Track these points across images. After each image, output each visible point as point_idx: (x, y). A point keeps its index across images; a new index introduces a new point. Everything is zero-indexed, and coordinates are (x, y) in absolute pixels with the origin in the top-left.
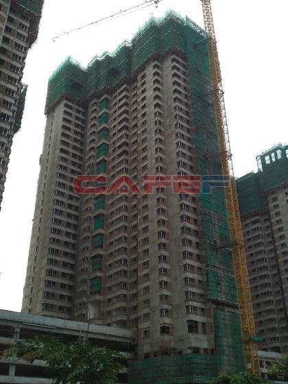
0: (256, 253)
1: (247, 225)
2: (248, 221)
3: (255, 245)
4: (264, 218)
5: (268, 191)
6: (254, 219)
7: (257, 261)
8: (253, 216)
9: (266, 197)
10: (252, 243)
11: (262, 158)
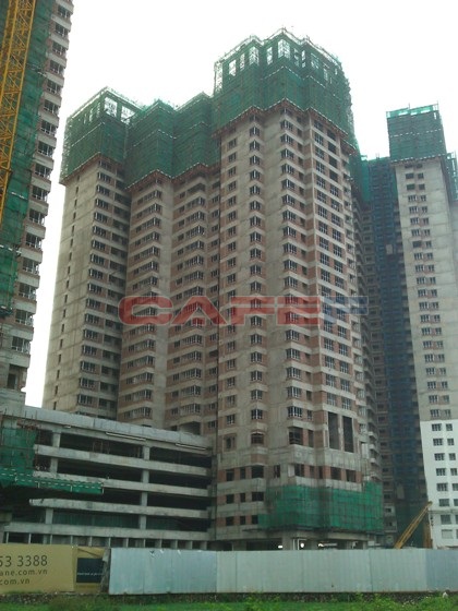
0: (188, 247)
1: (183, 195)
2: (184, 189)
3: (188, 233)
4: (213, 182)
5: (223, 129)
6: (193, 184)
7: (187, 262)
8: (193, 177)
9: (220, 139)
10: (184, 231)
11: (225, 64)
